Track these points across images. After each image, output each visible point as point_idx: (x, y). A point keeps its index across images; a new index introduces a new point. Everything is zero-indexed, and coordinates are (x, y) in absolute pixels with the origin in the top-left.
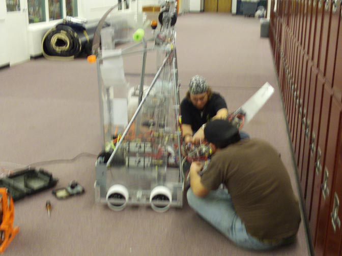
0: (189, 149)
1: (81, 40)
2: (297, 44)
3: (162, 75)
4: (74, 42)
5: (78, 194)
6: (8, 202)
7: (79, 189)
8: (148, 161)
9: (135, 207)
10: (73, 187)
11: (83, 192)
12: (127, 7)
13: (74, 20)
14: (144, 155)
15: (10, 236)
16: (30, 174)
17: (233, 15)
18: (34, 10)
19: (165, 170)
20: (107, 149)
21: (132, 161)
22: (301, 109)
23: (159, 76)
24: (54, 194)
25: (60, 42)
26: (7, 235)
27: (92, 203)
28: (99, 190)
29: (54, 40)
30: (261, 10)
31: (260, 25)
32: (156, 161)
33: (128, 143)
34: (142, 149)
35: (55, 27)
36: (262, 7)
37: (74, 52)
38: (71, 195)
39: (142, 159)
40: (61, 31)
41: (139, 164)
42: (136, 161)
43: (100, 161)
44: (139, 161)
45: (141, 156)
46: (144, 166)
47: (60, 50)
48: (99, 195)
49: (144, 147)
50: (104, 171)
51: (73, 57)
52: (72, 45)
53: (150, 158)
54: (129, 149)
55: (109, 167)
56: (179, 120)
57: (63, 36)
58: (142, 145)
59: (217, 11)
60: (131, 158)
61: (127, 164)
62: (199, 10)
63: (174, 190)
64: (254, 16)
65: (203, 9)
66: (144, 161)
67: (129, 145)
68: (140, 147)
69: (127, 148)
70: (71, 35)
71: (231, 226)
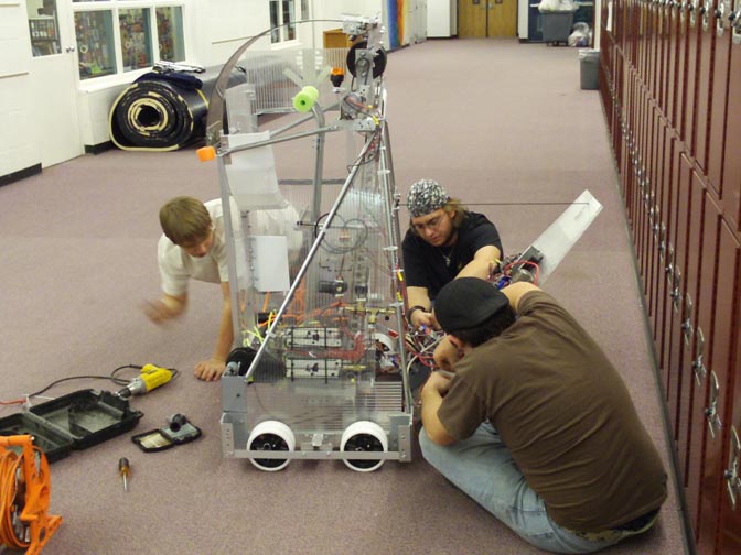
0: (421, 338)
1: (193, 108)
2: (652, 104)
3: (357, 182)
4: (178, 112)
5: (189, 440)
6: (38, 461)
7: (189, 429)
8: (333, 367)
9: (310, 465)
10: (175, 427)
11: (199, 435)
12: (291, 36)
13: (177, 66)
14: (324, 353)
15: (42, 535)
16: (82, 402)
17: (523, 41)
18: (90, 50)
19: (371, 384)
20: (248, 343)
21: (300, 368)
22: (663, 245)
23: (351, 182)
24: (136, 441)
25: (149, 116)
26: (37, 532)
27: (217, 460)
28: (231, 434)
29: (134, 111)
30: (582, 28)
31: (579, 63)
32: (351, 367)
33: (289, 330)
34: (321, 343)
35: (136, 85)
36: (584, 24)
37: (177, 135)
38: (174, 443)
39: (321, 363)
40: (150, 94)
41: (316, 373)
42: (307, 369)
43: (232, 371)
44: (315, 368)
45: (319, 358)
46: (326, 378)
47: (148, 134)
48: (231, 442)
49: (326, 338)
50: (242, 394)
51: (176, 147)
52: (173, 121)
53: (339, 361)
54: (291, 343)
55: (250, 383)
56: (398, 280)
57: (154, 104)
58: (321, 334)
59: (487, 36)
60: (298, 363)
61: (289, 374)
62: (448, 35)
63: (393, 428)
64: (567, 44)
65: (455, 33)
66: (326, 369)
67: (291, 333)
68: (316, 337)
69: (289, 341)
70: (171, 102)
71: (512, 504)
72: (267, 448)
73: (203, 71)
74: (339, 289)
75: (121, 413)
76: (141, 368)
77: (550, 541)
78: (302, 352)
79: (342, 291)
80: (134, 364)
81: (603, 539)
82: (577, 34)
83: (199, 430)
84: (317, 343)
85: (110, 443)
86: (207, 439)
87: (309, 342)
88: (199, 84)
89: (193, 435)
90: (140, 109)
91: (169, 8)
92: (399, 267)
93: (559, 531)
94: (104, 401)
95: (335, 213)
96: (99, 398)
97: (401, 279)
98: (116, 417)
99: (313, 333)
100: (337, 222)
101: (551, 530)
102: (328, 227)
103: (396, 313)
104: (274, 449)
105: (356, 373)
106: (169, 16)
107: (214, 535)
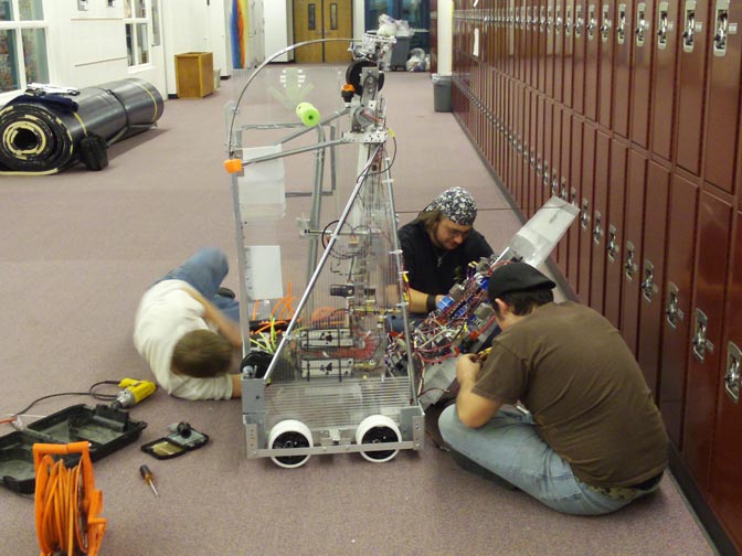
1: (71, 130)
4: (56, 135)
5: (198, 445)
7: (196, 436)
8: (347, 366)
9: (327, 460)
10: (186, 433)
11: (207, 441)
12: (144, 59)
13: (50, 89)
14: (338, 352)
16: (76, 418)
19: (380, 380)
21: (315, 367)
24: (147, 449)
25: (25, 139)
28: (255, 434)
29: (10, 134)
30: (418, 54)
31: (432, 87)
32: (362, 365)
33: (304, 333)
34: (334, 343)
35: (11, 108)
36: (420, 50)
37: (56, 159)
38: (186, 450)
39: (335, 363)
40: (27, 116)
41: (330, 372)
42: (322, 369)
43: (250, 374)
44: (330, 368)
45: (332, 357)
46: (340, 377)
47: (25, 158)
48: (255, 442)
49: (339, 338)
50: (261, 395)
51: (55, 170)
52: (52, 143)
53: (351, 360)
54: (307, 345)
55: (268, 385)
56: (404, 281)
57: (31, 127)
58: (334, 335)
59: (324, 61)
60: (313, 363)
61: (305, 374)
62: (286, 60)
63: (405, 419)
64: (405, 69)
65: (292, 58)
66: (340, 367)
67: (306, 335)
68: (330, 338)
69: (304, 343)
70: (50, 125)
71: (542, 473)
72: (289, 446)
73: (78, 93)
74: (350, 292)
75: (122, 425)
76: (119, 383)
77: (578, 501)
78: (316, 353)
79: (353, 294)
80: (109, 379)
81: (622, 497)
82: (414, 59)
83: (206, 436)
84: (330, 344)
85: (120, 454)
86: (215, 444)
87: (323, 343)
88: (74, 107)
89: (202, 440)
90: (16, 132)
91: (32, 30)
92: (405, 270)
93: (587, 492)
94: (100, 415)
95: (344, 222)
96: (94, 412)
97: (407, 280)
98: (116, 430)
99: (327, 334)
100: (346, 230)
101: (580, 491)
102: (338, 234)
103: (402, 313)
104: (295, 446)
105: (367, 370)
106: (32, 38)
107: (262, 528)
